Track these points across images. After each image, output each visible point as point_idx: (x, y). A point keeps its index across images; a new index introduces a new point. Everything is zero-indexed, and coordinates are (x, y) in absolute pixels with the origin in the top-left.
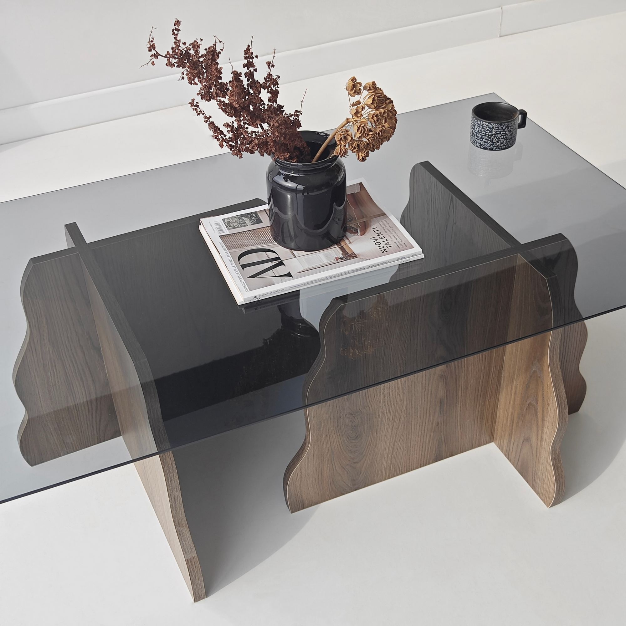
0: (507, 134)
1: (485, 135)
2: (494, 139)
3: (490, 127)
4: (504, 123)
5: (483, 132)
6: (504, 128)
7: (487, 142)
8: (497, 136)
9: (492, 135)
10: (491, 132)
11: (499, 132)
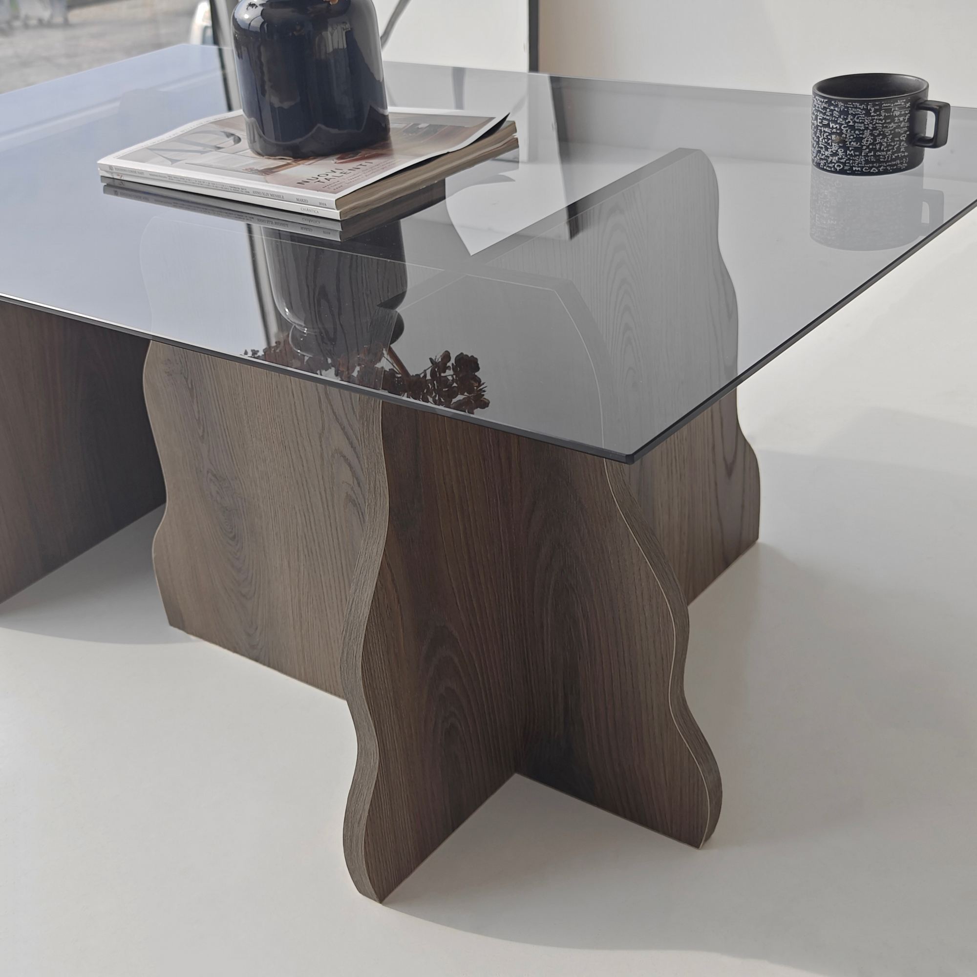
0: (844, 131)
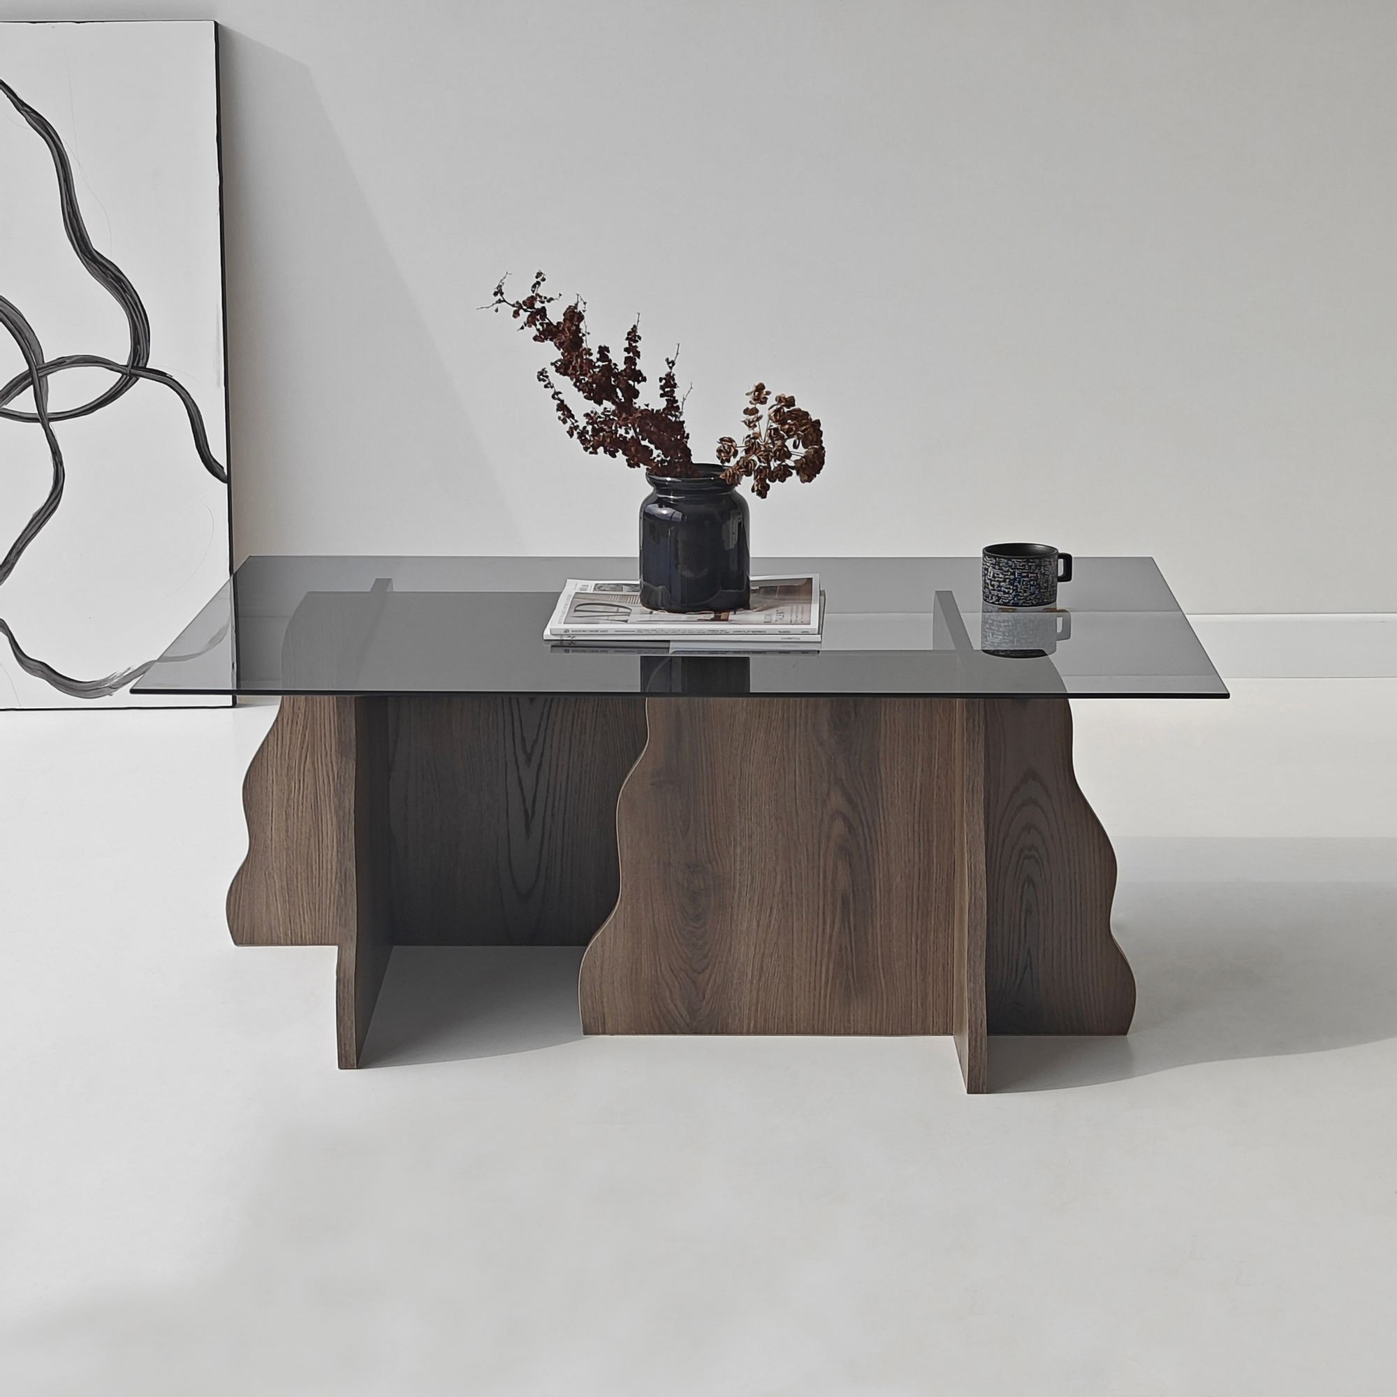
0: (1039, 578)
1: (1004, 581)
2: (1019, 586)
3: (1010, 566)
4: (1032, 559)
5: (1001, 576)
6: (1033, 567)
7: (1008, 593)
8: (1024, 581)
9: (1015, 579)
10: (1013, 574)
11: (1025, 574)
